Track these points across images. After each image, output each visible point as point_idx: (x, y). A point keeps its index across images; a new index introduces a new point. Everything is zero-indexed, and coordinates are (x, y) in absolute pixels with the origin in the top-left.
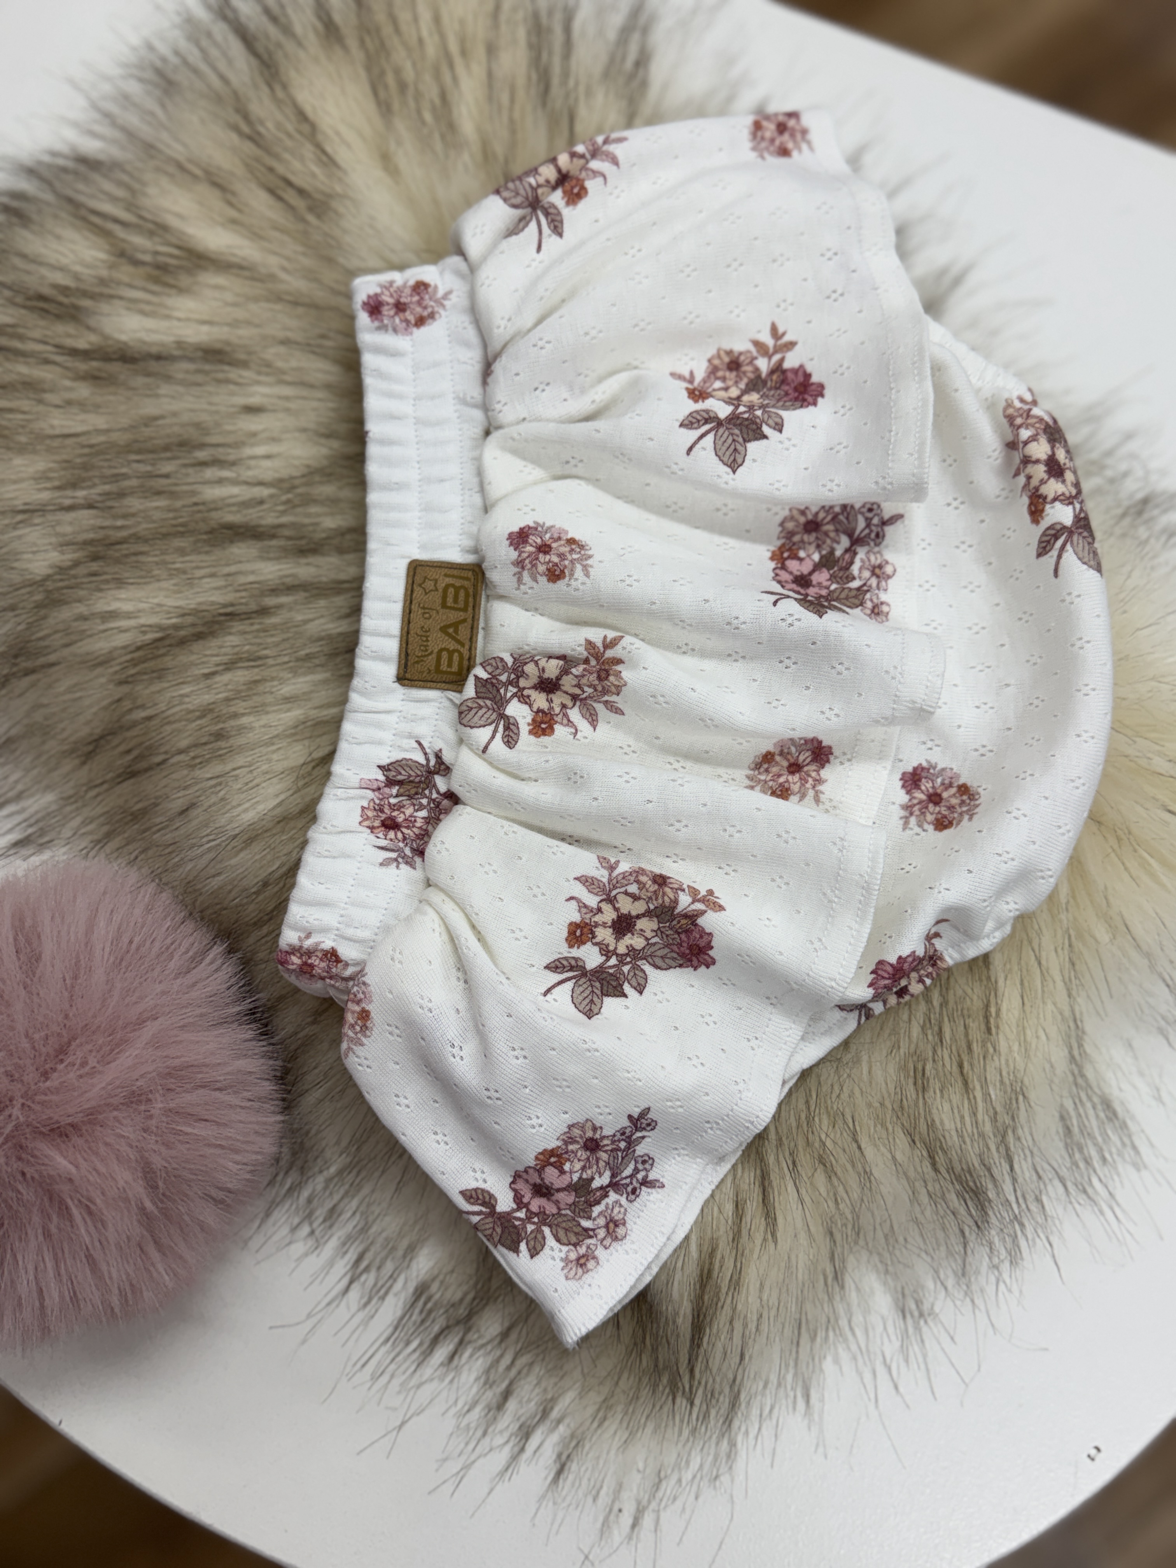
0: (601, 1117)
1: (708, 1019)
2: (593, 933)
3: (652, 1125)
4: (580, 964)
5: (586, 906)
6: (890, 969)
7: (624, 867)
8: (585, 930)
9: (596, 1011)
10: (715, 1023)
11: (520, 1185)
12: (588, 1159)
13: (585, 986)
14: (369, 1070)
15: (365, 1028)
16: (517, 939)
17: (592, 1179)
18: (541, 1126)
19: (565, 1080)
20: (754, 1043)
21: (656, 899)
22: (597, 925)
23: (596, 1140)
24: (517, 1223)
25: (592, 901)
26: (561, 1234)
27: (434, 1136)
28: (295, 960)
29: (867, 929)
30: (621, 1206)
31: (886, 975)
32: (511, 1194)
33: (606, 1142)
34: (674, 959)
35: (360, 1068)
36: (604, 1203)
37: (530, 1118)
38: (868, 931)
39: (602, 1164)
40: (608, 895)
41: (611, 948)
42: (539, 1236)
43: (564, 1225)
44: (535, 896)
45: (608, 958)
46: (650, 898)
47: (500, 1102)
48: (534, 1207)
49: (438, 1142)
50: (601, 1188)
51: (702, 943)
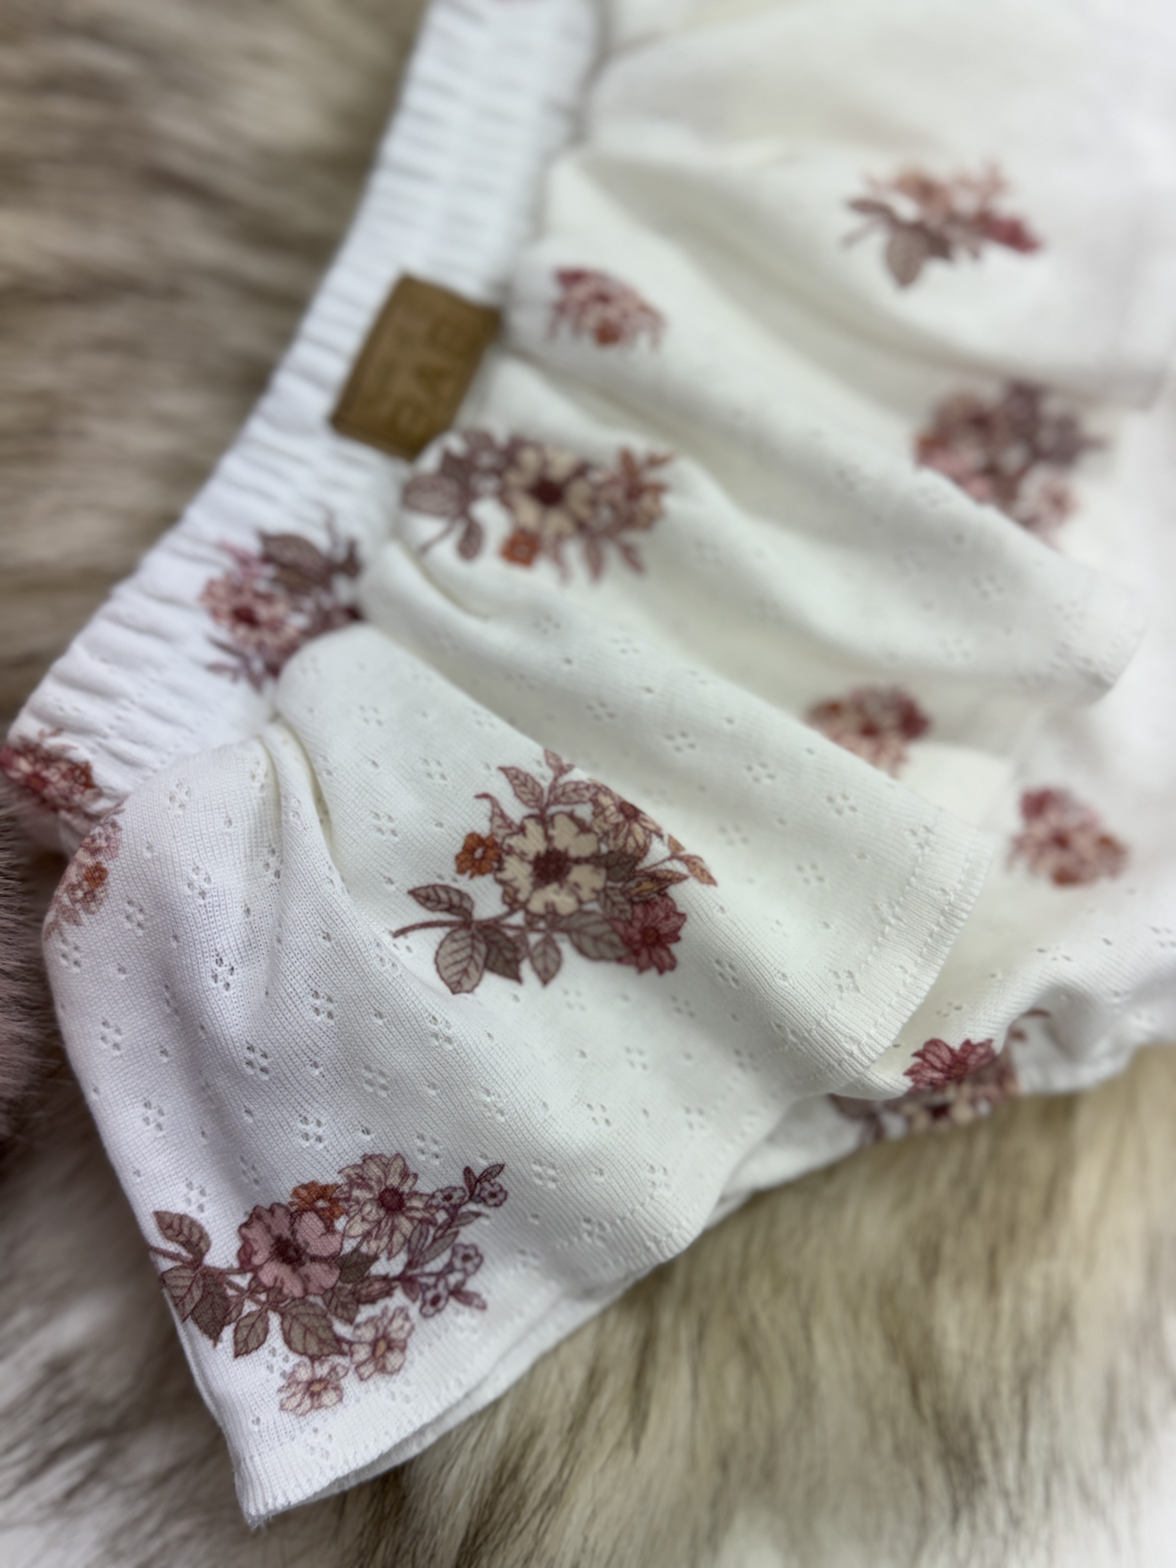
0: (422, 1158)
1: (635, 1057)
2: (500, 861)
3: (498, 1197)
4: (466, 905)
5: (503, 816)
6: (946, 1056)
7: (579, 775)
8: (491, 853)
9: (467, 986)
10: (644, 1067)
11: (256, 1233)
12: (379, 1222)
13: (462, 944)
14: (76, 970)
15: (90, 897)
16: (380, 830)
17: (375, 1258)
18: (319, 1139)
19: (382, 1074)
20: (694, 1117)
21: (615, 838)
22: (510, 851)
23: (401, 1195)
24: (231, 1292)
25: (516, 811)
26: (297, 1333)
27: (144, 1110)
28: (24, 765)
29: (928, 980)
30: (407, 1318)
31: (938, 1064)
32: (235, 1244)
33: (416, 1203)
34: (612, 945)
35: (64, 962)
36: (381, 1304)
37: (305, 1120)
38: (932, 981)
39: (398, 1238)
40: (543, 811)
41: (522, 897)
42: (259, 1326)
43: (306, 1320)
44: (429, 775)
45: (512, 912)
46: (606, 834)
47: (265, 1077)
48: (267, 1276)
49: (146, 1120)
50: (385, 1278)
51: (665, 928)
